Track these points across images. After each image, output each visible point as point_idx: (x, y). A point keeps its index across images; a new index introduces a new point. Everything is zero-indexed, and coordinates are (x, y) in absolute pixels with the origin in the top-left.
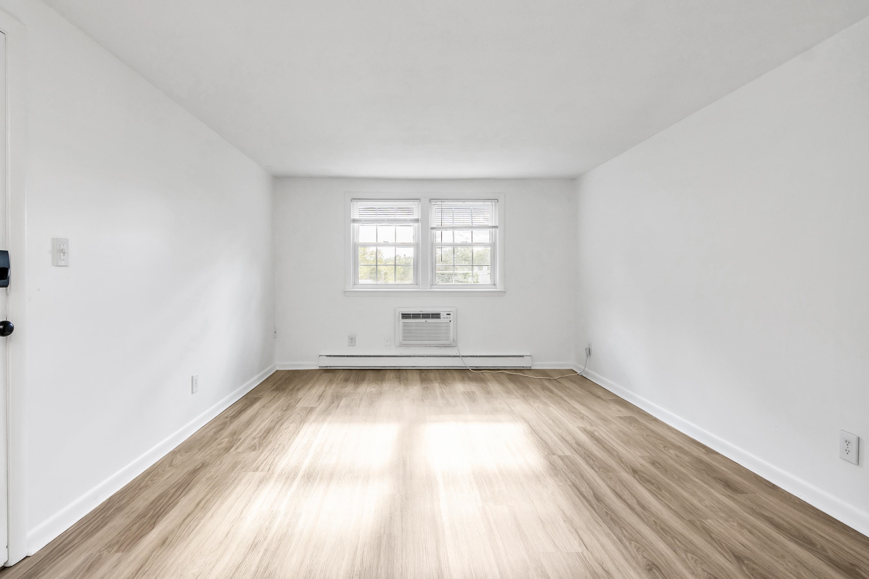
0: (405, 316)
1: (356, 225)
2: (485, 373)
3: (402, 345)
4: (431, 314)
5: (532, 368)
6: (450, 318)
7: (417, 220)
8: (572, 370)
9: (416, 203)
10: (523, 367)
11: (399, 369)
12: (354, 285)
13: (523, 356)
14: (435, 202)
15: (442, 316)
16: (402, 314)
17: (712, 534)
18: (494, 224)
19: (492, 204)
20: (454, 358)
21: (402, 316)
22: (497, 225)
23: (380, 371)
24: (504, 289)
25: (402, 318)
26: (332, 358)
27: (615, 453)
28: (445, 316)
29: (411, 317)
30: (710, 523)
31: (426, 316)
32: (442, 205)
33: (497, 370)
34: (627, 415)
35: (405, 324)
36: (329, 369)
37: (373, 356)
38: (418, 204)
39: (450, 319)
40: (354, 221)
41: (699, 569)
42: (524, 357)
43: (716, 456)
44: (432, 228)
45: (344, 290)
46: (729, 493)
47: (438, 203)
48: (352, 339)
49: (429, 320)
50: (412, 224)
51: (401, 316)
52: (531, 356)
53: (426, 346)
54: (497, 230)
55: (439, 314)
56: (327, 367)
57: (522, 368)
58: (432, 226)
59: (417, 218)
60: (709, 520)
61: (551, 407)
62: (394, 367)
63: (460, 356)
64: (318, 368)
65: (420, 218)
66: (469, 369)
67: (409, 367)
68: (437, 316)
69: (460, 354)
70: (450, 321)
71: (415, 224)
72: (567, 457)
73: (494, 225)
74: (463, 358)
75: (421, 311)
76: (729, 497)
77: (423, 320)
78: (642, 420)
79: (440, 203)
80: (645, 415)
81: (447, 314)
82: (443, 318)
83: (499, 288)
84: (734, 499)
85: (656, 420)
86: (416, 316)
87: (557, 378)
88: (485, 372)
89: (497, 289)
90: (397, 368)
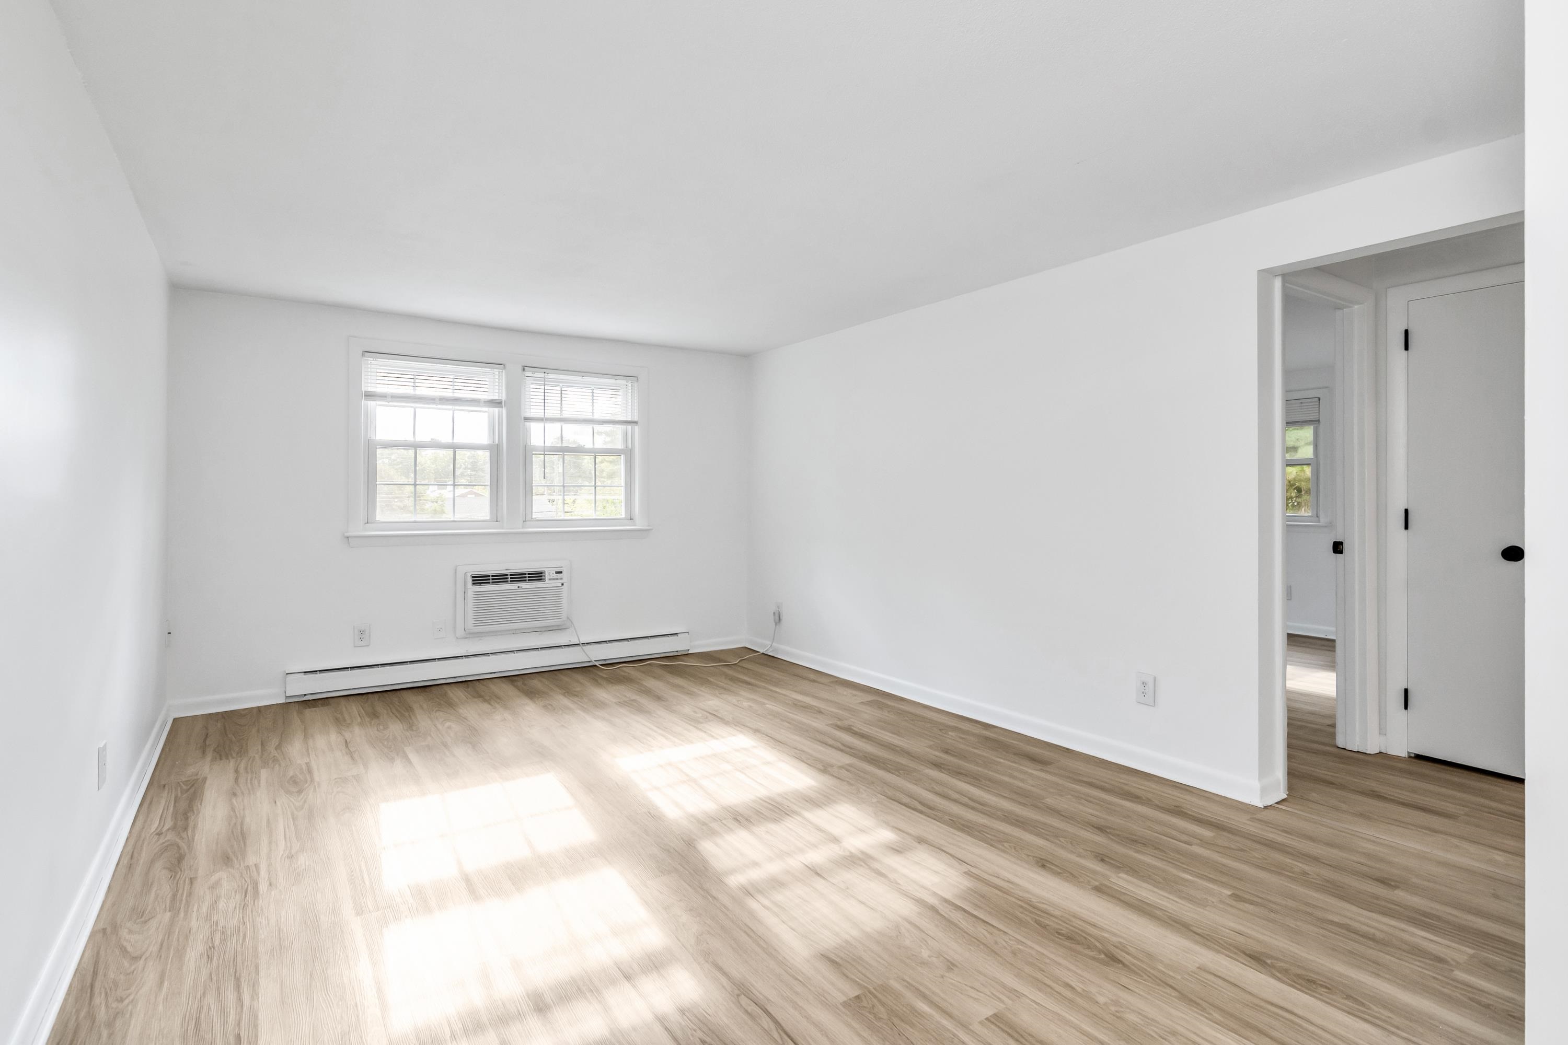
0: (479, 580)
1: (371, 404)
2: (624, 669)
3: (471, 635)
4: (528, 574)
5: (690, 652)
6: (561, 579)
7: (497, 403)
8: (745, 647)
9: (496, 372)
10: (677, 651)
11: (464, 680)
12: (365, 523)
13: (677, 634)
14: (531, 373)
15: (547, 577)
16: (473, 577)
17: (1061, 813)
18: (630, 417)
19: (627, 384)
20: (567, 649)
21: (473, 580)
22: (636, 420)
23: (427, 689)
24: (649, 526)
25: (473, 583)
26: (319, 675)
27: (898, 749)
28: (553, 575)
29: (491, 581)
30: (1049, 801)
31: (518, 577)
32: (544, 378)
33: (639, 662)
34: (869, 700)
35: (477, 594)
36: (309, 700)
37: (410, 662)
38: (499, 372)
39: (562, 581)
40: (369, 395)
41: (1081, 851)
42: (679, 635)
43: (996, 729)
44: (526, 419)
45: (347, 534)
46: (1040, 767)
47: (536, 375)
48: (362, 632)
49: (526, 585)
50: (486, 409)
51: (470, 581)
52: (688, 632)
53: (515, 632)
54: (636, 428)
55: (541, 573)
56: (305, 695)
57: (676, 654)
58: (528, 415)
59: (497, 398)
60: (1047, 800)
61: (767, 704)
62: (454, 679)
63: (579, 644)
64: (283, 701)
65: (503, 397)
66: (596, 666)
67: (485, 675)
68: (537, 576)
69: (580, 642)
70: (563, 584)
71: (492, 409)
72: (850, 765)
73: (630, 420)
74: (585, 648)
75: (506, 570)
76: (1041, 770)
77: (514, 586)
78: (889, 703)
79: (542, 375)
80: (887, 695)
81: (557, 573)
82: (550, 579)
83: (639, 524)
84: (1047, 772)
85: (902, 699)
86: (500, 578)
87: (738, 661)
88: (623, 667)
89: (635, 525)
90: (464, 679)
